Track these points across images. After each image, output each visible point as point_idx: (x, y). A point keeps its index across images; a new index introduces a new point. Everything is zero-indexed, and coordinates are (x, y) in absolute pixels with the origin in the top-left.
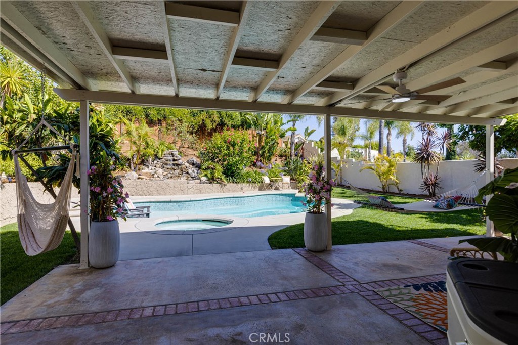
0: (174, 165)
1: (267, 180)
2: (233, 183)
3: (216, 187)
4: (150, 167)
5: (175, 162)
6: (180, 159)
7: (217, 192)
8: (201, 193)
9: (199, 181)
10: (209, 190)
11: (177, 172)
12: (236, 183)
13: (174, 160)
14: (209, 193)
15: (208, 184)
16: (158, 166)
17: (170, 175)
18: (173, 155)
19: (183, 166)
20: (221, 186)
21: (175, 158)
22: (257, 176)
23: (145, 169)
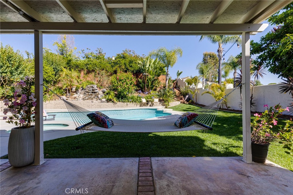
0: (92, 92)
1: (144, 101)
2: (122, 102)
3: (110, 104)
4: (78, 94)
5: (94, 91)
6: (97, 90)
7: (112, 107)
8: (100, 108)
9: (100, 101)
10: (106, 106)
11: (93, 96)
12: (123, 102)
13: (93, 90)
14: (106, 108)
15: (106, 103)
16: (82, 93)
17: (87, 98)
18: (93, 88)
19: (97, 93)
20: (114, 104)
21: (93, 89)
22: (138, 98)
23: (75, 95)
